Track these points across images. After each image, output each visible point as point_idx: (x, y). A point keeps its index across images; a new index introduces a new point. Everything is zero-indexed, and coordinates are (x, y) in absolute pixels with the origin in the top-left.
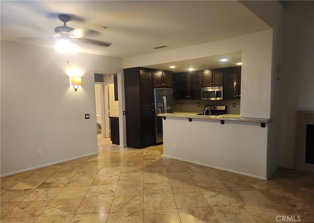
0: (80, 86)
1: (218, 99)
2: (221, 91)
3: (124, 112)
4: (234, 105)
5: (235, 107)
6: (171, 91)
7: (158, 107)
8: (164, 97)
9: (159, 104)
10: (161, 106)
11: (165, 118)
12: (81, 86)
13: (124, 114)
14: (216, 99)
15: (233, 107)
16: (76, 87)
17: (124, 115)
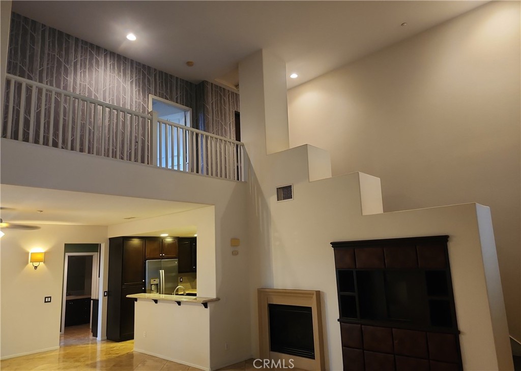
0: (42, 264)
3: (105, 292)
6: (175, 263)
7: (152, 285)
8: (161, 271)
9: (152, 280)
10: (155, 283)
11: (136, 300)
12: (44, 263)
13: (106, 294)
16: (36, 264)
17: (105, 296)
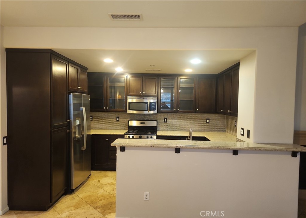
1: (152, 112)
2: (155, 103)
3: (6, 137)
4: (165, 119)
5: (166, 122)
6: (89, 98)
8: (83, 108)
13: (5, 142)
14: (149, 112)
15: (165, 122)
17: (4, 144)
